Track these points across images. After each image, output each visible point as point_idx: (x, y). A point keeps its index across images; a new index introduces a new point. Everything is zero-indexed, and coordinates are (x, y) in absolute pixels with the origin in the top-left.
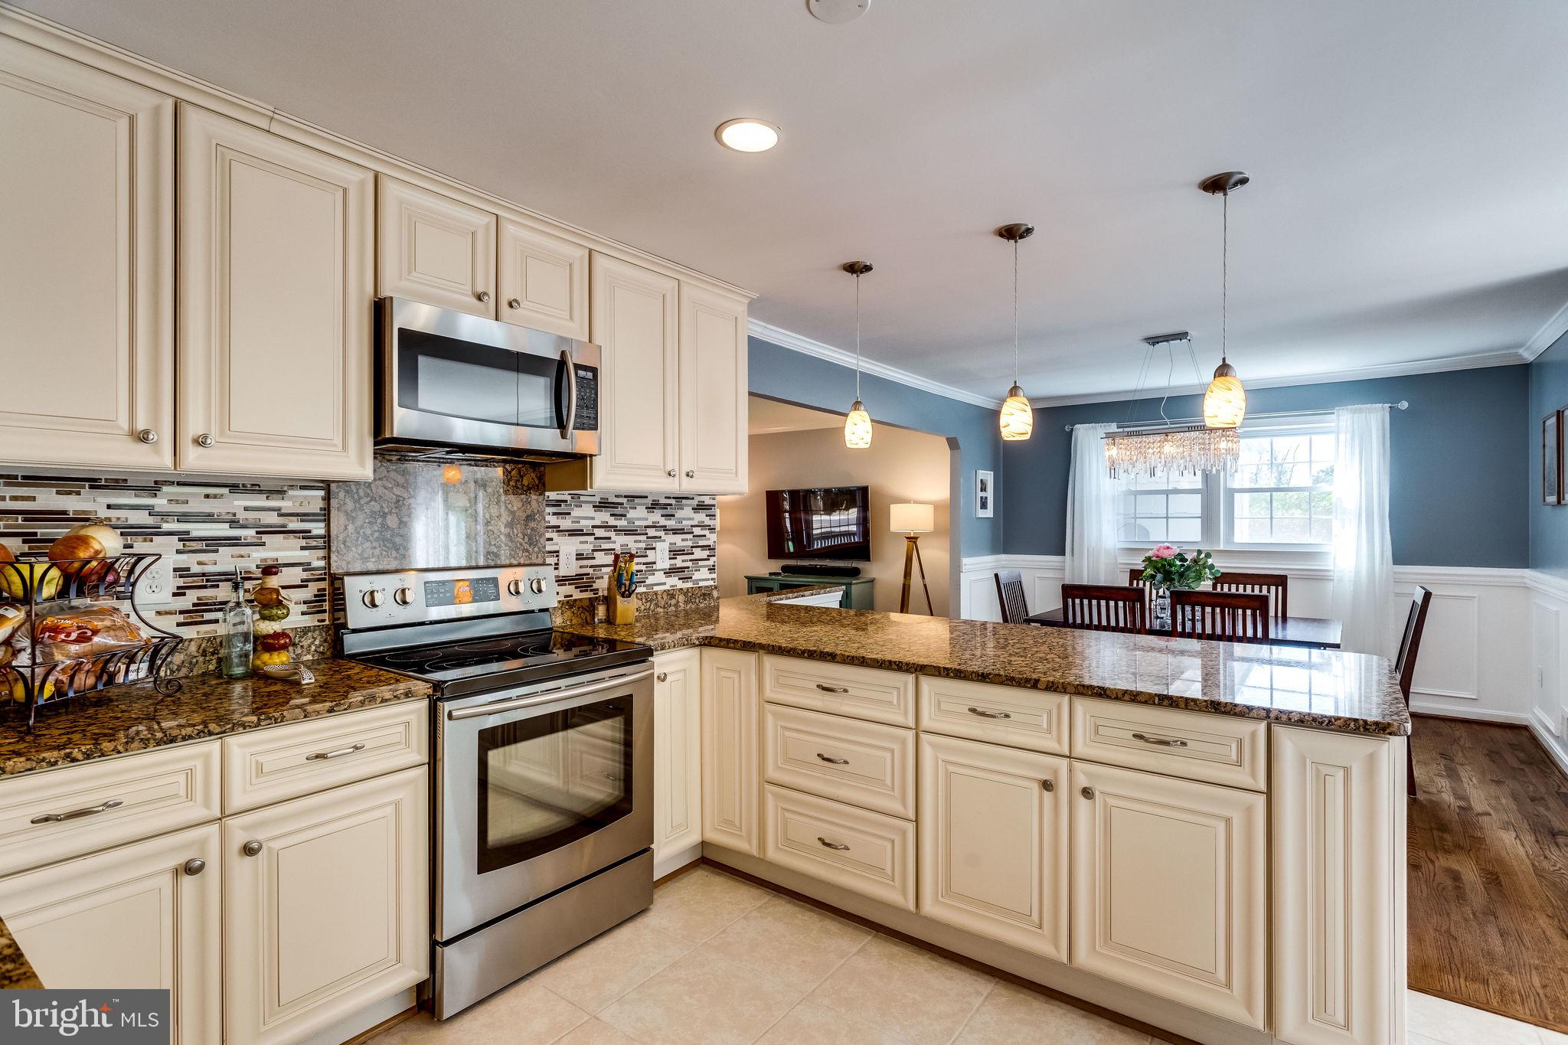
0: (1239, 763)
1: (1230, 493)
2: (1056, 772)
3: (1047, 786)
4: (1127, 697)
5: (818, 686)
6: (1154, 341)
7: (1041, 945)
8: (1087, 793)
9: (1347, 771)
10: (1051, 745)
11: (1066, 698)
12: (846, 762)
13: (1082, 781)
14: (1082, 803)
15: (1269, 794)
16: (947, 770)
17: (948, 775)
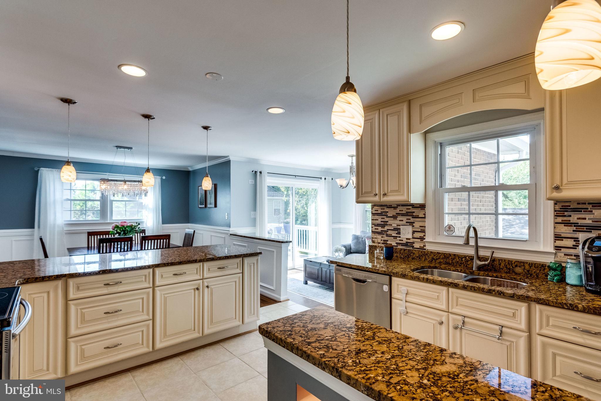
0: (238, 268)
1: (112, 201)
2: (199, 285)
3: (198, 289)
4: (218, 259)
5: (104, 285)
6: (118, 147)
7: (196, 335)
8: (208, 287)
9: (254, 263)
10: (198, 277)
11: (202, 263)
12: (121, 310)
13: (206, 284)
14: (206, 289)
15: (242, 273)
16: (164, 296)
17: (165, 299)
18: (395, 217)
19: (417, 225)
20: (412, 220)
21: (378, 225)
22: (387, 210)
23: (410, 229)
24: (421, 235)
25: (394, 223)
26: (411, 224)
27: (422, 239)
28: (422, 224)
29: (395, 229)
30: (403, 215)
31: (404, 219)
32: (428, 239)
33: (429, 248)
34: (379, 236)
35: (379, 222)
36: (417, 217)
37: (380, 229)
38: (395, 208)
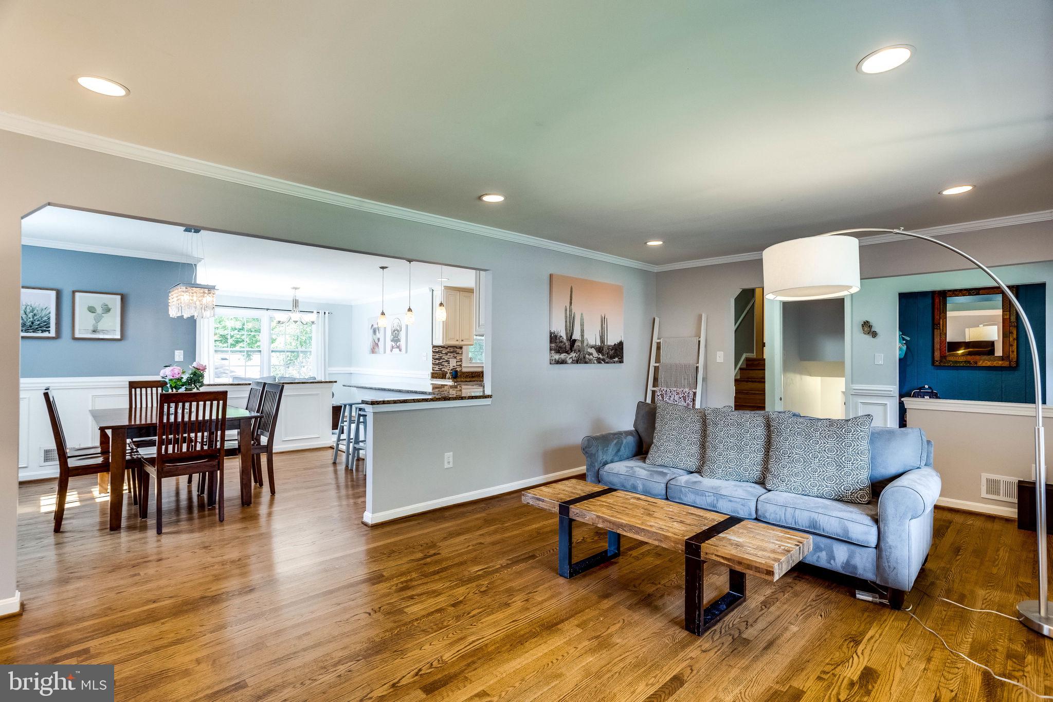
18: (446, 354)
19: (458, 358)
20: (456, 355)
21: (436, 359)
22: (441, 349)
23: (455, 360)
24: (460, 363)
25: (446, 358)
26: (455, 357)
27: (461, 365)
28: (460, 357)
29: (447, 361)
30: (451, 352)
31: (452, 355)
32: (463, 365)
33: (464, 370)
34: (437, 367)
35: (437, 357)
36: (458, 354)
37: (437, 361)
38: (447, 348)
